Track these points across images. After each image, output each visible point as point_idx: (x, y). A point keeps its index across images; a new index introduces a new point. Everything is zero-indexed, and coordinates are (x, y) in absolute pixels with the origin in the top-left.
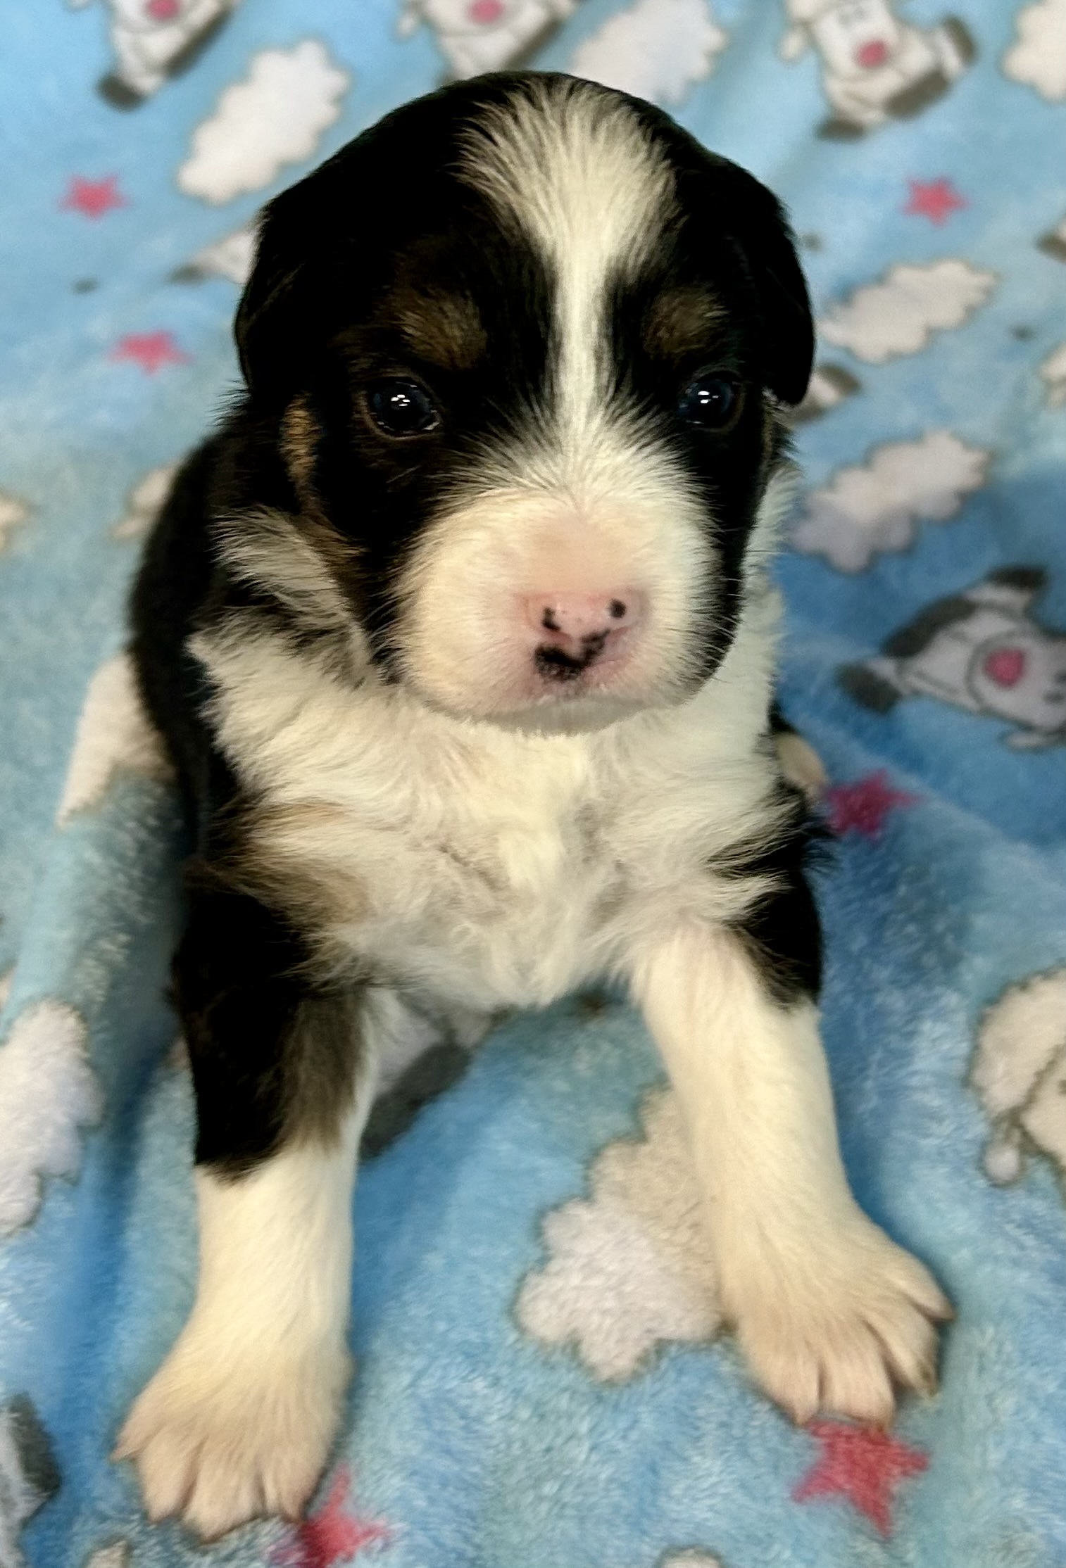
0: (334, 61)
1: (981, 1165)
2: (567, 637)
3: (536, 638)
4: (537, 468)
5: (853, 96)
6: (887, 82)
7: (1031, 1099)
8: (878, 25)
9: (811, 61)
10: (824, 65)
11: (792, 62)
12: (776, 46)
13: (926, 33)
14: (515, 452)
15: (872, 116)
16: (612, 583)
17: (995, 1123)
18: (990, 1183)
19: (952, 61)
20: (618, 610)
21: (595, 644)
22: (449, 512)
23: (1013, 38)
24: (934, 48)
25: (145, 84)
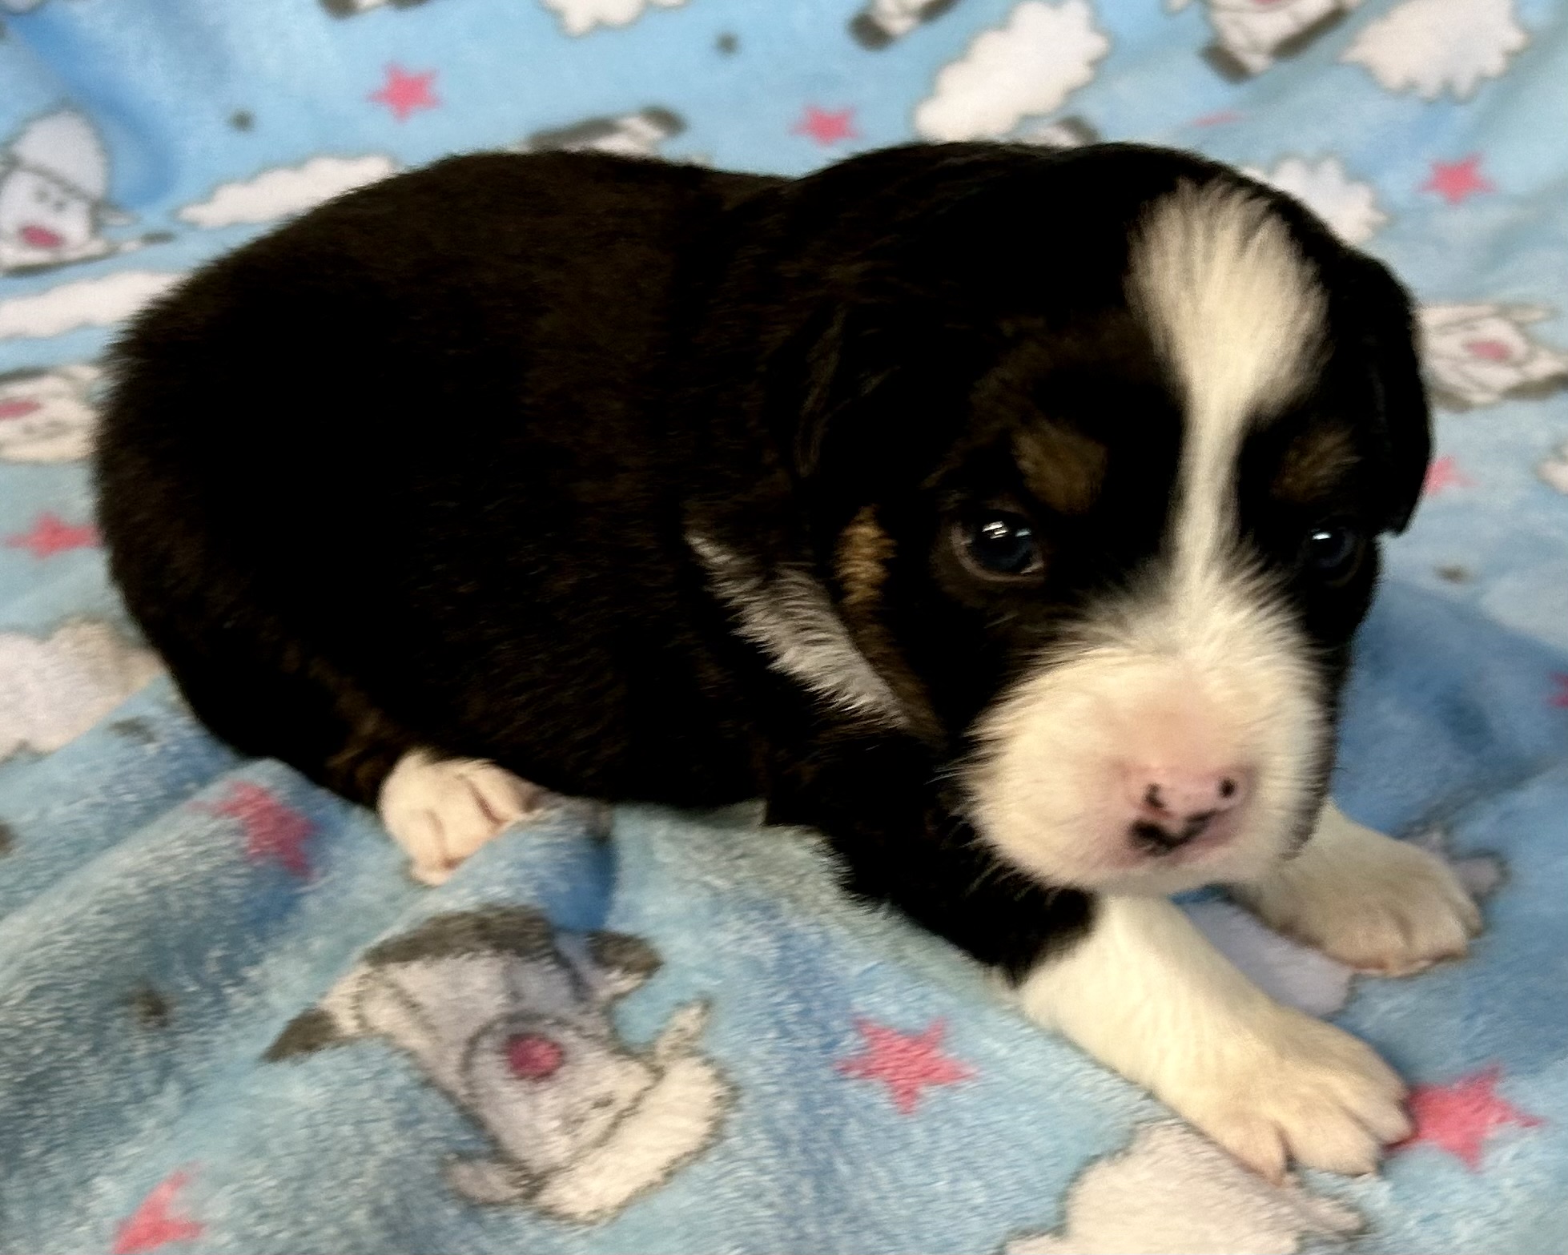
2: (1168, 815)
3: (1133, 813)
4: (1147, 628)
14: (1125, 607)
16: (1220, 758)
20: (1227, 789)
21: (1200, 824)
22: (1048, 667)
25: (898, 25)
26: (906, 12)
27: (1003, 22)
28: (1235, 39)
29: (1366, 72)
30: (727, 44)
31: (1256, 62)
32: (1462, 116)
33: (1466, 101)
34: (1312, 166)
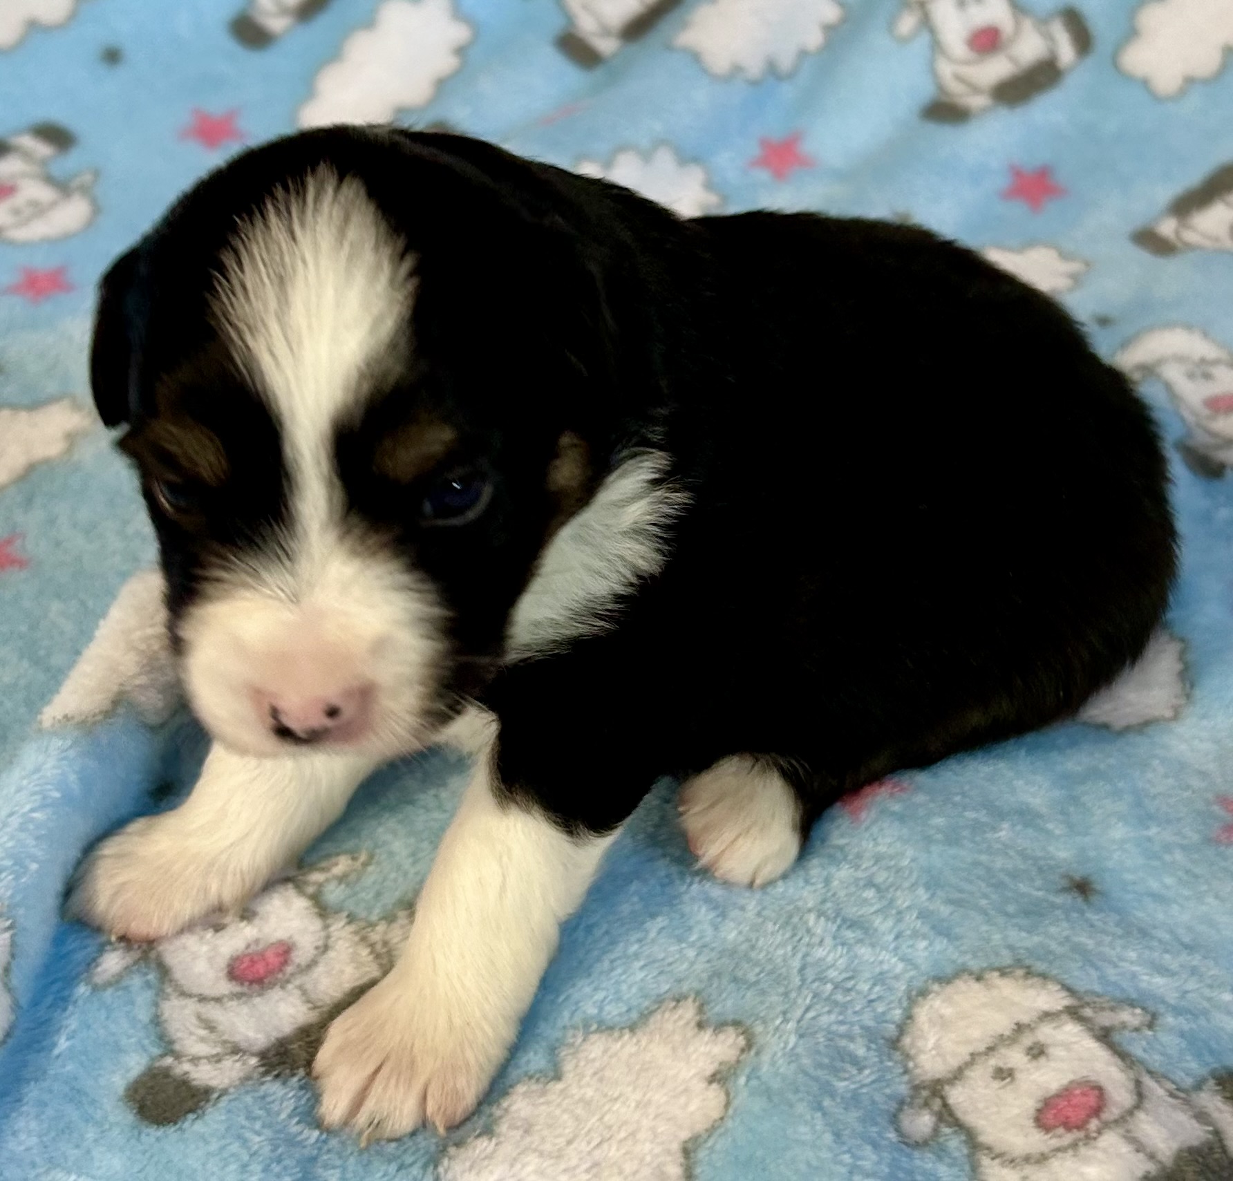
0: (458, 12)
1: (894, 1120)
5: (959, 78)
6: (997, 69)
7: (958, 1075)
8: (995, 12)
9: (924, 39)
10: (936, 46)
11: (904, 41)
12: (891, 25)
13: (1042, 23)
15: (977, 102)
17: (916, 1088)
18: (900, 1139)
19: (1066, 52)
20: (334, 712)
23: (1131, 33)
24: (1049, 37)
25: (276, 24)
26: (284, 11)
27: (369, 22)
28: (587, 25)
29: (695, 57)
30: (112, 56)
31: (606, 46)
32: (787, 92)
33: (791, 76)
34: (646, 156)
